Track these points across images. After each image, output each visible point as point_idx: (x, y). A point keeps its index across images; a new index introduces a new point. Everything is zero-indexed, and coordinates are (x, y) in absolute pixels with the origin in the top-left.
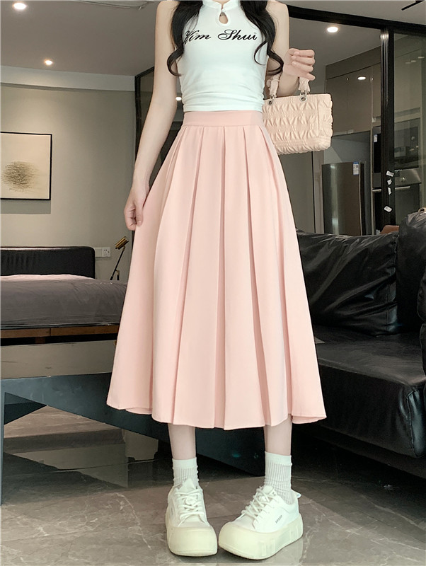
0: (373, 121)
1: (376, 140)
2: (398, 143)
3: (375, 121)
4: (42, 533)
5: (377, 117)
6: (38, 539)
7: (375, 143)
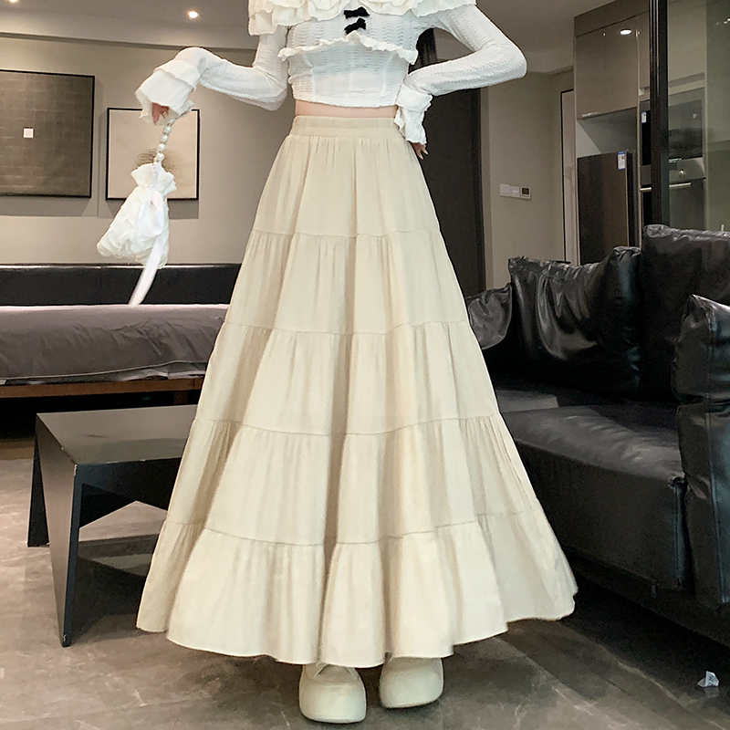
0: (640, 93)
1: (644, 120)
2: (674, 124)
3: (643, 94)
4: (137, 702)
5: (646, 88)
6: (130, 712)
7: (643, 124)
